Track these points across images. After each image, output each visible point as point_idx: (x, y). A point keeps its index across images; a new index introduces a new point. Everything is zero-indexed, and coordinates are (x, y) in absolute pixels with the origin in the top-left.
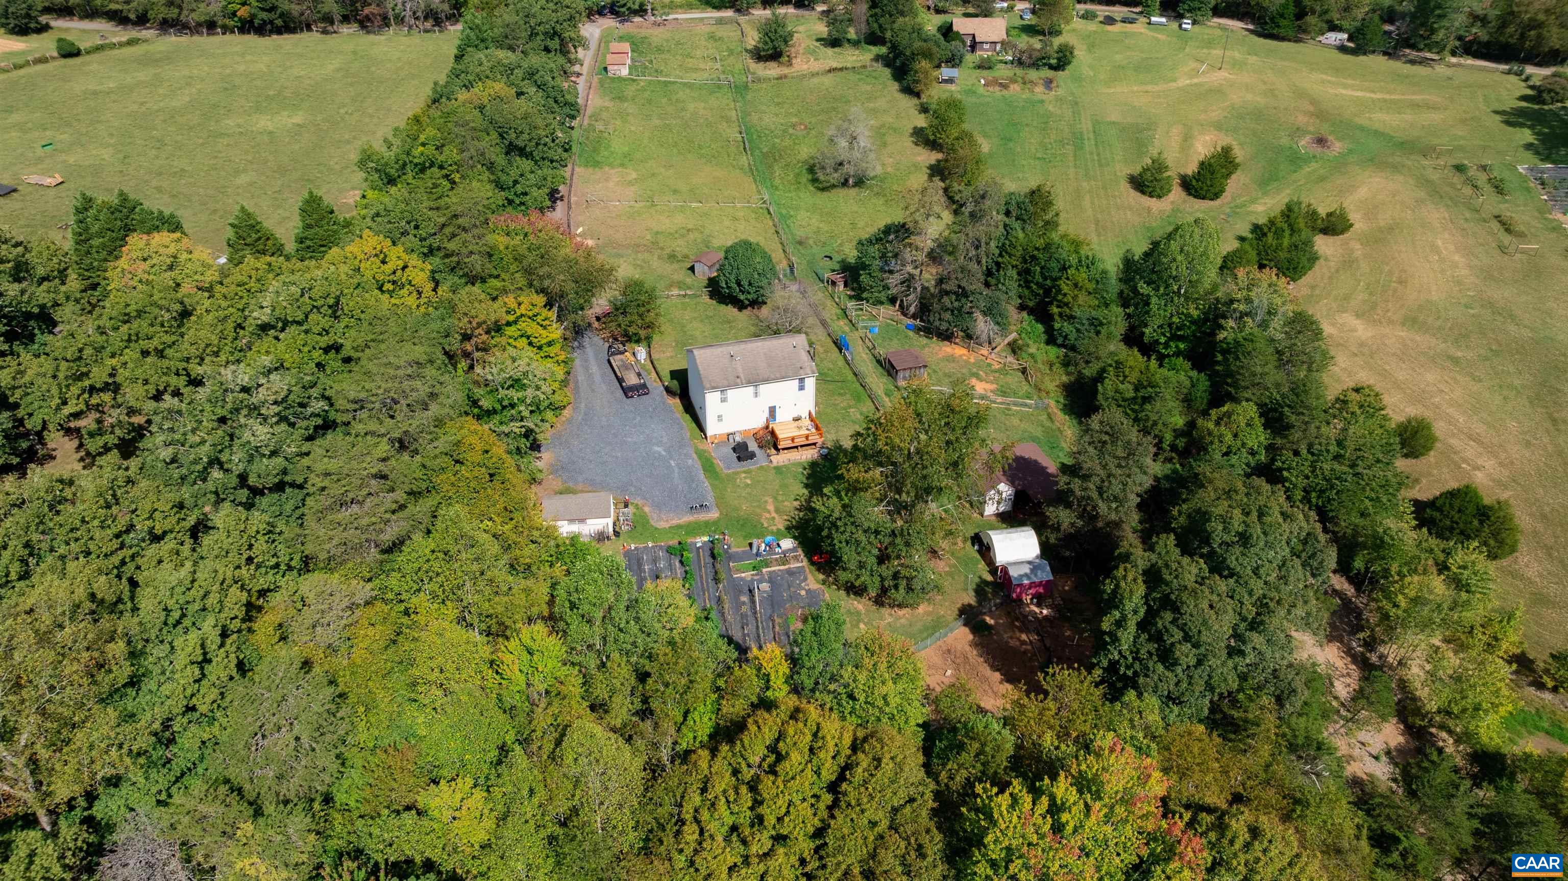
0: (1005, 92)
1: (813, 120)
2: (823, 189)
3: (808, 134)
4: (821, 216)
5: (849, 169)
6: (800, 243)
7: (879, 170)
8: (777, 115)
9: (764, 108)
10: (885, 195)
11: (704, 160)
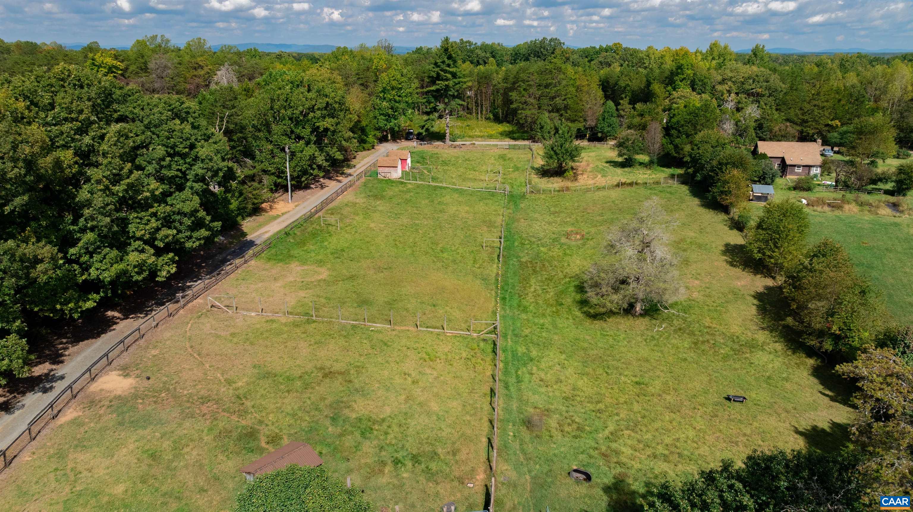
0: (837, 213)
1: (593, 230)
2: (595, 317)
3: (585, 243)
4: (585, 363)
5: (634, 289)
6: (528, 423)
7: (682, 296)
8: (549, 223)
9: (536, 215)
10: (692, 334)
11: (439, 264)
